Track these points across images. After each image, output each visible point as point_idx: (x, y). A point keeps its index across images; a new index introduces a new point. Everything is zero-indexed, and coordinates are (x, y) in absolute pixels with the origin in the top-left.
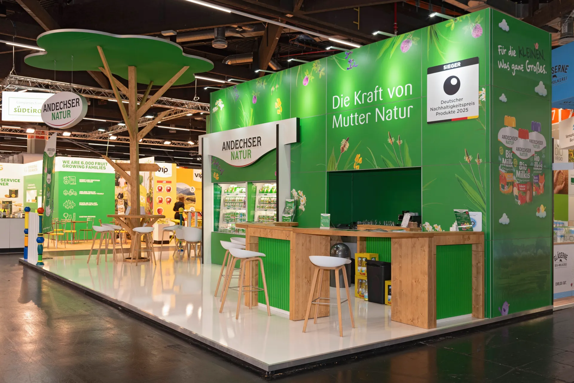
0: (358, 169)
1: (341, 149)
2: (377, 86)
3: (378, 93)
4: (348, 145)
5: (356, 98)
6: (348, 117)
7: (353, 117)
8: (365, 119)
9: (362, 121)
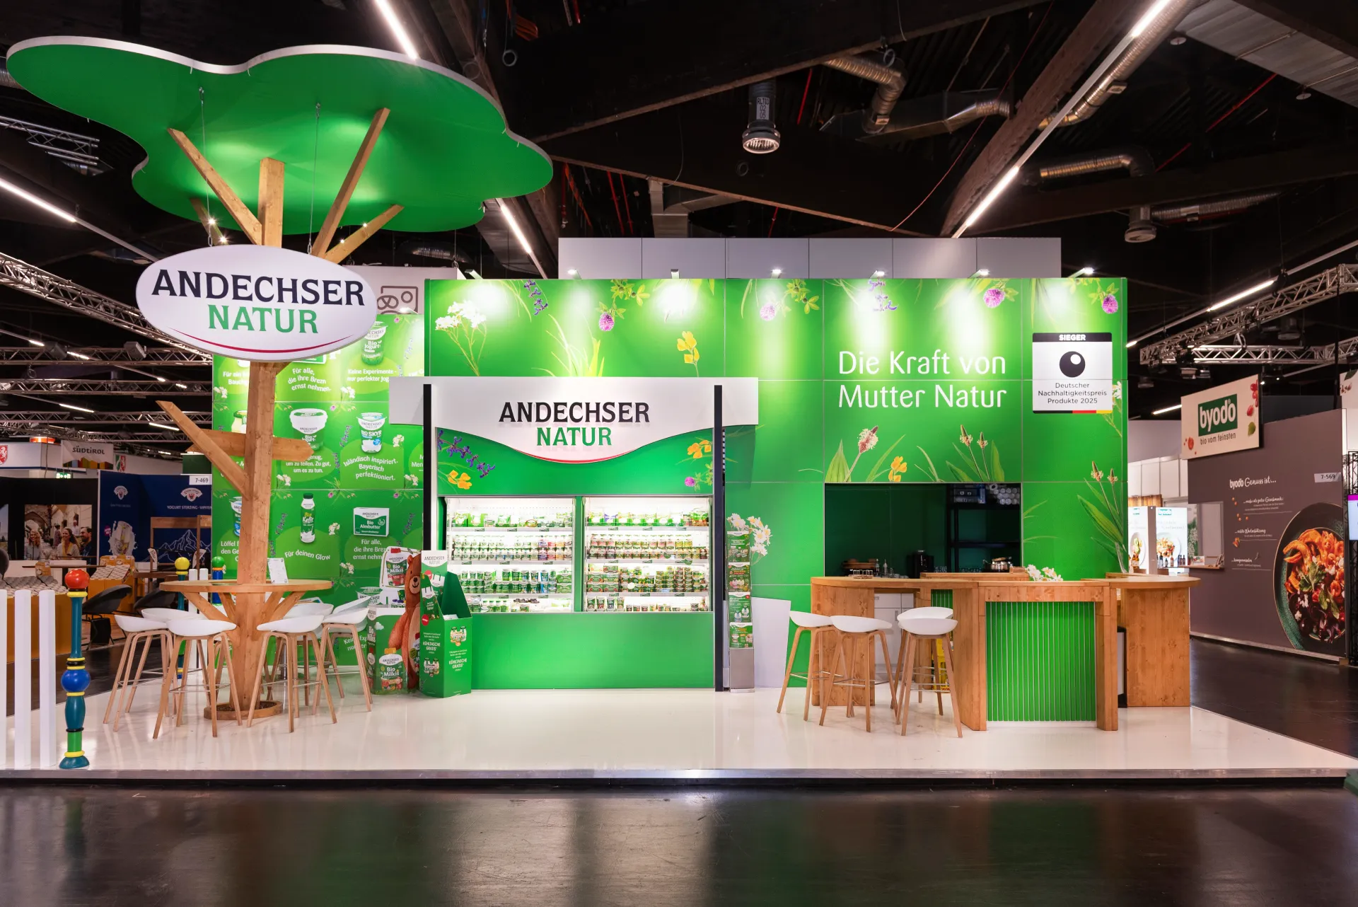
0: (899, 481)
1: (860, 445)
2: (939, 351)
3: (940, 362)
4: (874, 440)
5: (894, 362)
6: (876, 392)
7: (886, 394)
8: (914, 399)
9: (907, 402)
